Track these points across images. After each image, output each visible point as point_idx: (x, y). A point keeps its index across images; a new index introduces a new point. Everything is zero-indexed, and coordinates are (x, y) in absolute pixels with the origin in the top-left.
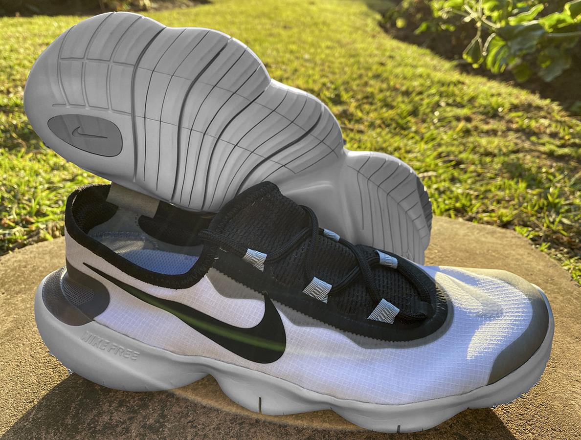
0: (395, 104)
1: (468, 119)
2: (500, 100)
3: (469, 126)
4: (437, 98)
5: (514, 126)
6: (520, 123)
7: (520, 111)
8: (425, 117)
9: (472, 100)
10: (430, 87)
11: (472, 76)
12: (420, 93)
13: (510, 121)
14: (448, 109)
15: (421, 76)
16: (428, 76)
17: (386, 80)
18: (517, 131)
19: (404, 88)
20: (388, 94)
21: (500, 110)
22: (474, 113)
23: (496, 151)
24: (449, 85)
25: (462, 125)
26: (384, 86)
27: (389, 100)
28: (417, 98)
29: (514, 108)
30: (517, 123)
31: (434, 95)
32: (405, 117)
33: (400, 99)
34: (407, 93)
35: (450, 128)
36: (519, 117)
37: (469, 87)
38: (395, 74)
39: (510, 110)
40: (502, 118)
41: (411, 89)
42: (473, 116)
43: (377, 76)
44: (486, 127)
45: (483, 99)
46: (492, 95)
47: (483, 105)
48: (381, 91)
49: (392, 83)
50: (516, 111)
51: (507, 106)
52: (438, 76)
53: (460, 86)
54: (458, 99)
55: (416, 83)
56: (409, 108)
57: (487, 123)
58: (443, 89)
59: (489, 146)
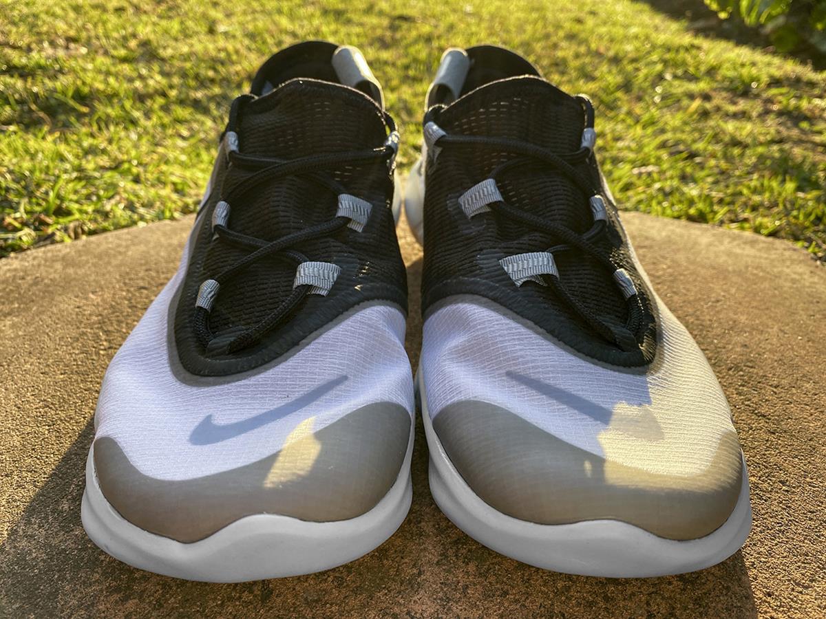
0: (597, 74)
1: (706, 97)
2: (754, 71)
3: (708, 106)
4: (659, 67)
5: (776, 107)
6: (785, 102)
7: (784, 86)
8: (641, 93)
9: (712, 72)
10: (649, 53)
11: (712, 39)
12: (634, 60)
13: (770, 101)
14: (676, 83)
15: (636, 37)
16: (647, 38)
17: (585, 42)
18: (780, 114)
19: (611, 53)
20: (587, 60)
21: (754, 85)
22: (715, 90)
23: (749, 141)
24: (677, 51)
25: (696, 104)
26: (583, 49)
27: (589, 68)
28: (630, 68)
29: (775, 82)
30: (780, 102)
31: (655, 63)
32: (612, 93)
33: (604, 68)
34: (616, 60)
35: (679, 109)
36: (781, 94)
37: (707, 53)
38: (597, 35)
39: (769, 86)
40: (757, 96)
41: (621, 55)
42: (713, 94)
43: (571, 37)
44: (732, 109)
45: (728, 69)
46: (743, 65)
47: (730, 78)
48: (577, 56)
49: (593, 46)
50: (778, 87)
51: (765, 79)
52: (661, 38)
53: (694, 52)
54: (692, 70)
55: (629, 48)
56: (619, 79)
57: (735, 103)
58: (668, 56)
59: (738, 134)
